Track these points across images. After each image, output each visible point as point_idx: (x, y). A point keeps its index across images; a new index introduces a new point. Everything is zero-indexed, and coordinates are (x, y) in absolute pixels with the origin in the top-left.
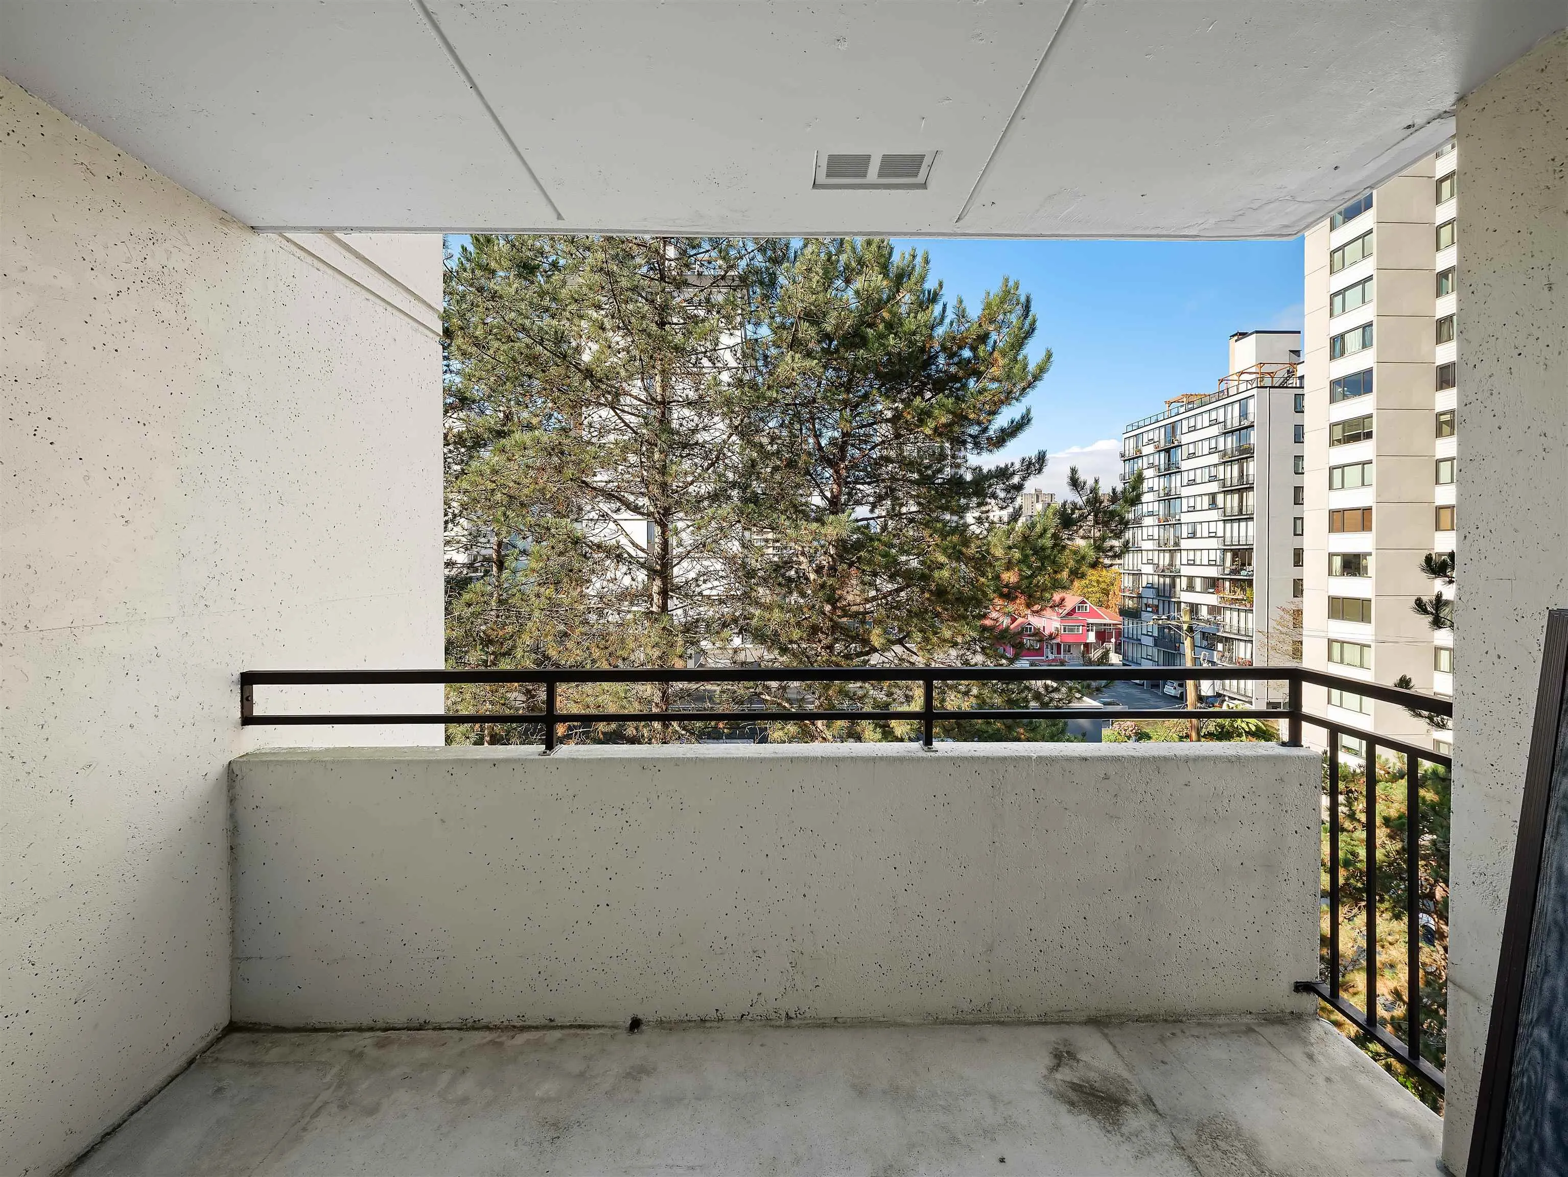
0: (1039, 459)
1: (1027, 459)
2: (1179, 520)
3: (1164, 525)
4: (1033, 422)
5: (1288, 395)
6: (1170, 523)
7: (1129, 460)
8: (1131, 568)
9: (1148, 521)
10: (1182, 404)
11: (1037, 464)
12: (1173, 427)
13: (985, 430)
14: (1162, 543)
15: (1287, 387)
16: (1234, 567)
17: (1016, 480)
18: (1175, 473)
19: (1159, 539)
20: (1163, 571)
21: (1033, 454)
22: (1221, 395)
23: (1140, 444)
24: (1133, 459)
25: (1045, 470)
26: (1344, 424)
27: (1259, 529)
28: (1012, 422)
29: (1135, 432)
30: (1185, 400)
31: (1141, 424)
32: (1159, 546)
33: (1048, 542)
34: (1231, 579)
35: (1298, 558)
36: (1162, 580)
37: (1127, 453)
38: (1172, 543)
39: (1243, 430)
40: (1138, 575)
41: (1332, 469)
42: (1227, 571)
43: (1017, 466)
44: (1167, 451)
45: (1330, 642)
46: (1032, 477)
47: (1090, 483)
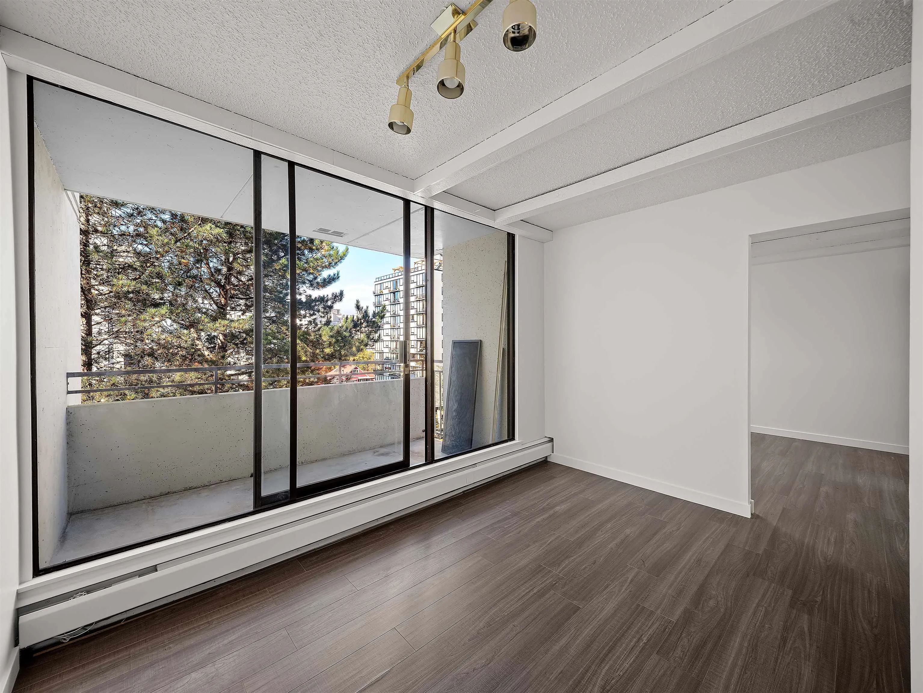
0: (340, 294)
1: (335, 294)
2: (399, 326)
3: (393, 329)
4: (340, 278)
6: (395, 327)
7: (377, 295)
8: (379, 350)
9: (386, 326)
10: (400, 271)
11: (339, 297)
12: (396, 282)
13: (315, 278)
14: (392, 337)
15: (439, 270)
16: (421, 349)
17: (329, 303)
18: (398, 304)
19: (391, 336)
20: (393, 351)
21: (338, 292)
22: (415, 269)
23: (382, 289)
24: (379, 295)
25: (343, 299)
28: (329, 276)
29: (380, 281)
30: (401, 269)
31: (383, 278)
32: (391, 339)
33: (347, 334)
34: (420, 354)
36: (392, 355)
37: (376, 292)
38: (396, 337)
39: (423, 287)
40: (382, 353)
42: (418, 350)
43: (330, 296)
44: (394, 293)
46: (337, 302)
47: (365, 308)
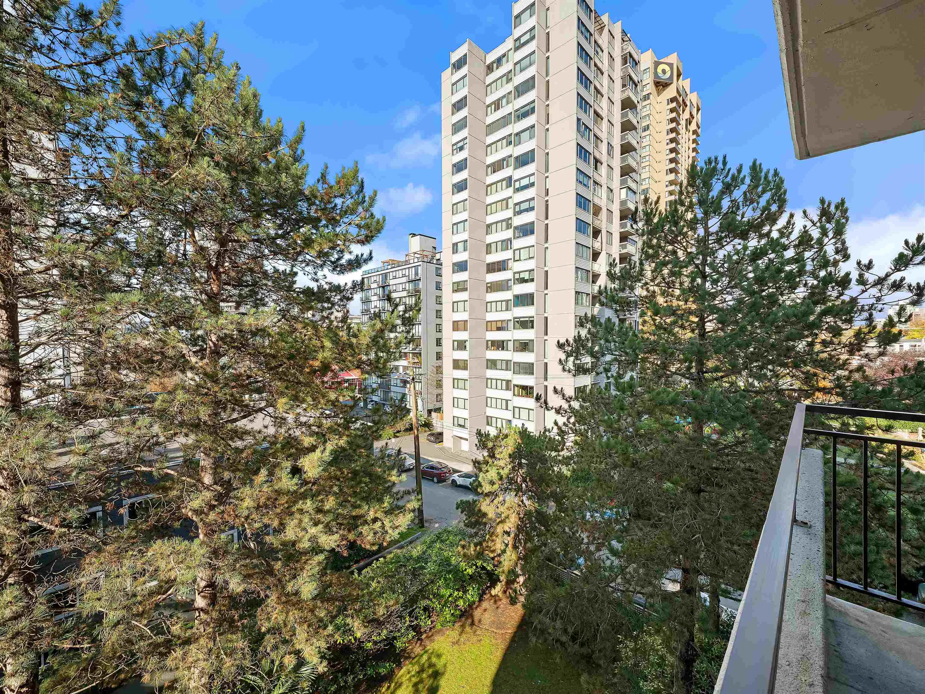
5: (433, 267)
7: (365, 290)
10: (390, 264)
11: (359, 286)
12: (385, 276)
13: (340, 259)
15: (433, 263)
16: (413, 346)
17: (347, 294)
18: (387, 299)
22: (407, 262)
23: (370, 282)
26: (458, 283)
27: (423, 328)
29: (367, 274)
30: (391, 262)
31: (372, 272)
34: (412, 352)
35: (439, 342)
39: (416, 281)
41: (454, 303)
42: (410, 348)
43: (349, 285)
44: (383, 287)
45: (454, 379)
